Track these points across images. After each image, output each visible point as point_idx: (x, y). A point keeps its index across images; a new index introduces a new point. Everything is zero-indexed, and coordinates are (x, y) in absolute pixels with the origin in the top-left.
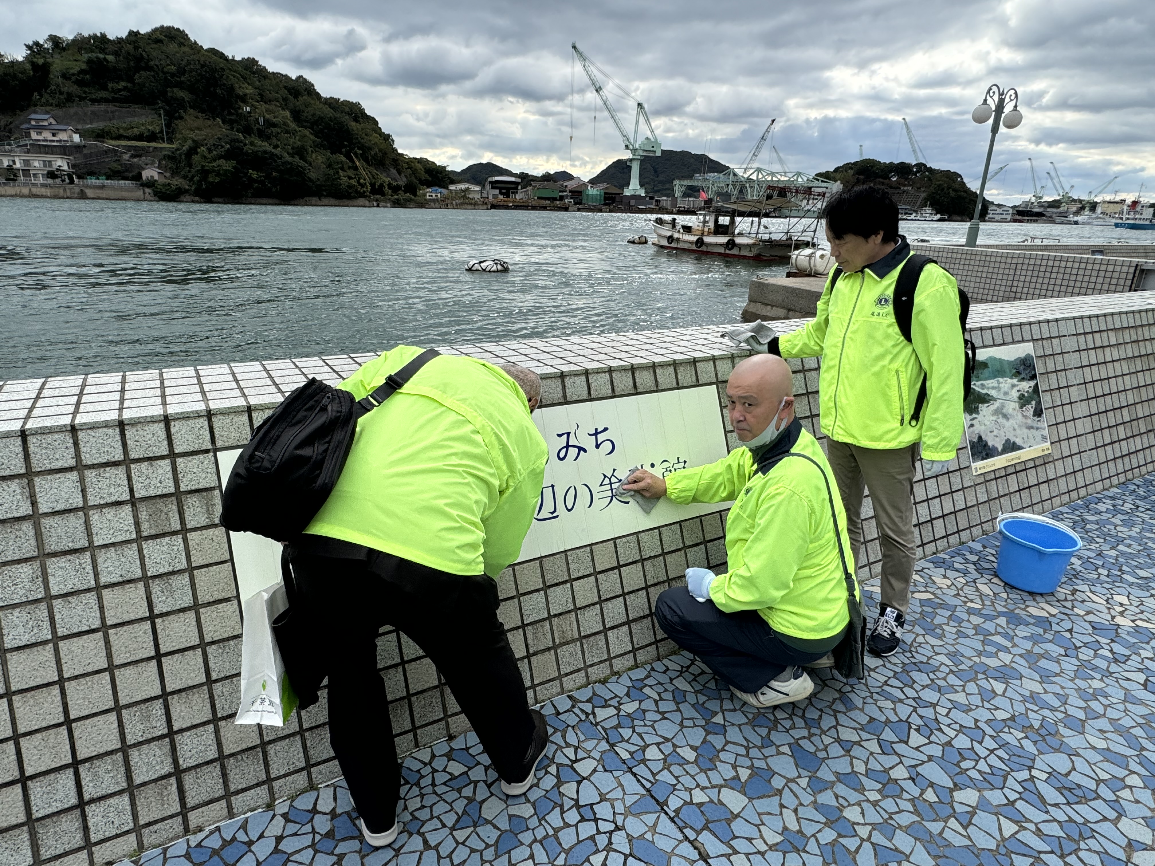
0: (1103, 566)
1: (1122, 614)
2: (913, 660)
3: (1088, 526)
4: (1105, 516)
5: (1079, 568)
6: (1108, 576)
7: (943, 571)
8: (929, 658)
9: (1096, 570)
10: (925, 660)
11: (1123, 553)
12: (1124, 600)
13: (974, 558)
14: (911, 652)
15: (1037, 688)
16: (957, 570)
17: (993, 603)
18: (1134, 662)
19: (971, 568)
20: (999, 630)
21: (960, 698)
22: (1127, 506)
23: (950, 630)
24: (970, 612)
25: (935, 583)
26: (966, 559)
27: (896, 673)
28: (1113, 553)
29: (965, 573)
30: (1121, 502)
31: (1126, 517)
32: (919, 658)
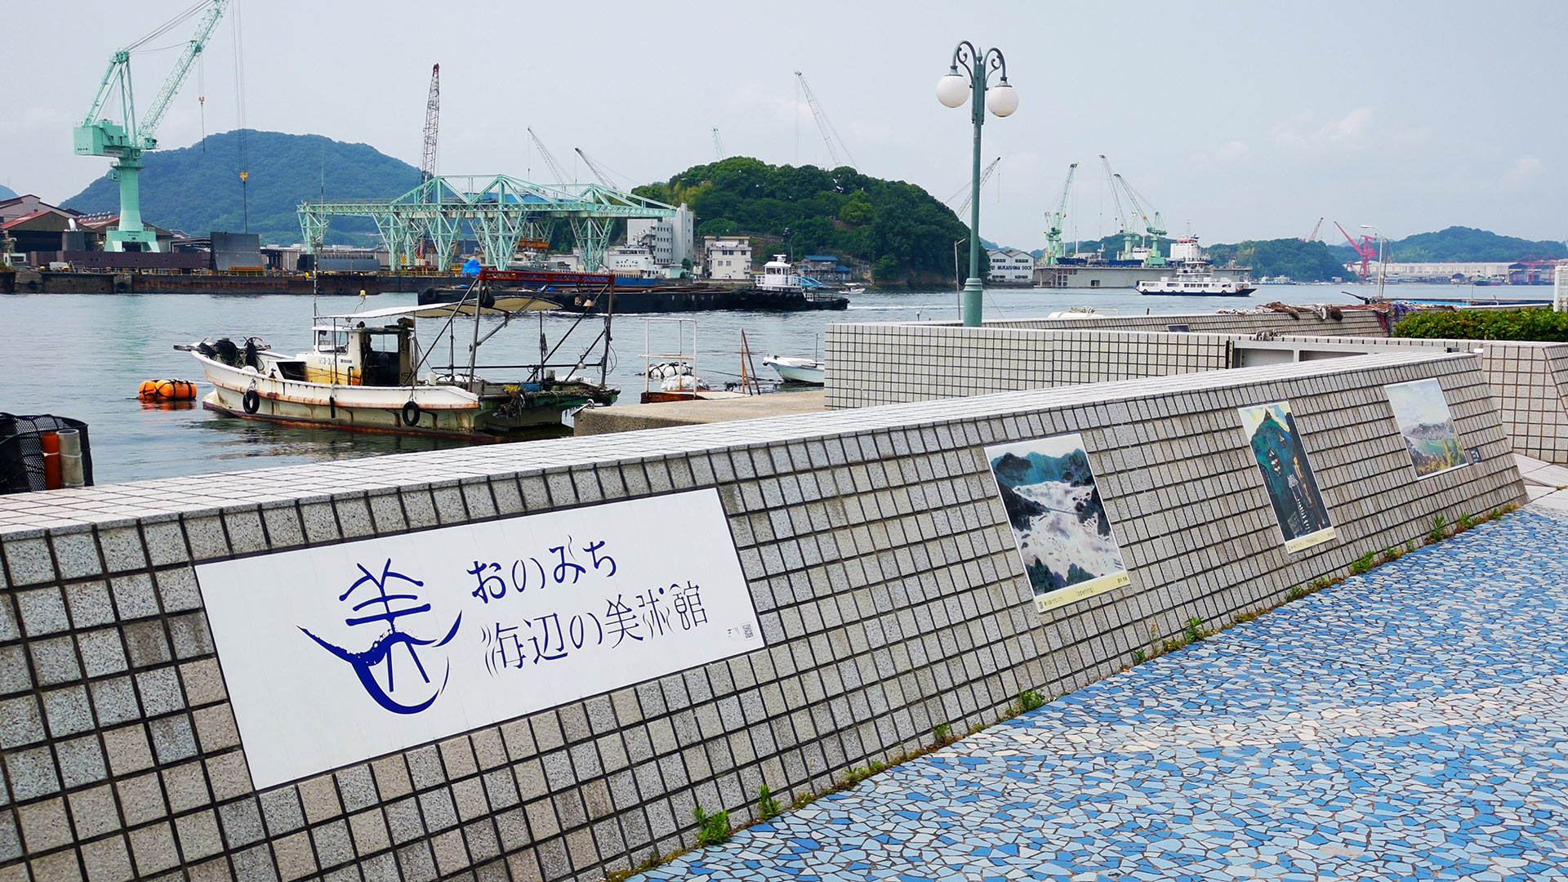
0: (1206, 703)
1: (1227, 738)
2: (1008, 802)
3: (1188, 672)
4: (1207, 661)
5: (1179, 709)
6: (1212, 711)
7: (1023, 730)
8: (1025, 799)
9: (1199, 707)
10: (1022, 800)
11: (1227, 691)
12: (1230, 728)
13: (1060, 715)
14: (1003, 796)
15: (1143, 802)
16: (1039, 727)
17: (1087, 748)
18: (1240, 770)
19: (1057, 724)
20: (1096, 767)
21: (1066, 820)
22: (1232, 649)
23: (1044, 776)
24: (1062, 758)
25: (1016, 741)
26: (1048, 717)
27: (991, 814)
28: (1218, 691)
29: (1050, 729)
30: (1226, 646)
31: (1232, 658)
32: (1013, 800)
